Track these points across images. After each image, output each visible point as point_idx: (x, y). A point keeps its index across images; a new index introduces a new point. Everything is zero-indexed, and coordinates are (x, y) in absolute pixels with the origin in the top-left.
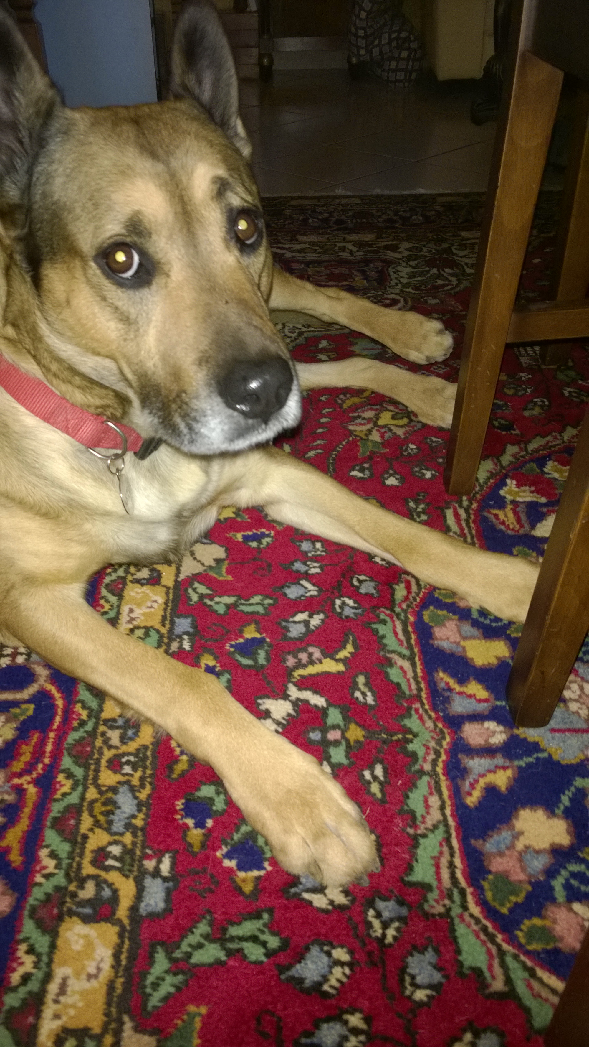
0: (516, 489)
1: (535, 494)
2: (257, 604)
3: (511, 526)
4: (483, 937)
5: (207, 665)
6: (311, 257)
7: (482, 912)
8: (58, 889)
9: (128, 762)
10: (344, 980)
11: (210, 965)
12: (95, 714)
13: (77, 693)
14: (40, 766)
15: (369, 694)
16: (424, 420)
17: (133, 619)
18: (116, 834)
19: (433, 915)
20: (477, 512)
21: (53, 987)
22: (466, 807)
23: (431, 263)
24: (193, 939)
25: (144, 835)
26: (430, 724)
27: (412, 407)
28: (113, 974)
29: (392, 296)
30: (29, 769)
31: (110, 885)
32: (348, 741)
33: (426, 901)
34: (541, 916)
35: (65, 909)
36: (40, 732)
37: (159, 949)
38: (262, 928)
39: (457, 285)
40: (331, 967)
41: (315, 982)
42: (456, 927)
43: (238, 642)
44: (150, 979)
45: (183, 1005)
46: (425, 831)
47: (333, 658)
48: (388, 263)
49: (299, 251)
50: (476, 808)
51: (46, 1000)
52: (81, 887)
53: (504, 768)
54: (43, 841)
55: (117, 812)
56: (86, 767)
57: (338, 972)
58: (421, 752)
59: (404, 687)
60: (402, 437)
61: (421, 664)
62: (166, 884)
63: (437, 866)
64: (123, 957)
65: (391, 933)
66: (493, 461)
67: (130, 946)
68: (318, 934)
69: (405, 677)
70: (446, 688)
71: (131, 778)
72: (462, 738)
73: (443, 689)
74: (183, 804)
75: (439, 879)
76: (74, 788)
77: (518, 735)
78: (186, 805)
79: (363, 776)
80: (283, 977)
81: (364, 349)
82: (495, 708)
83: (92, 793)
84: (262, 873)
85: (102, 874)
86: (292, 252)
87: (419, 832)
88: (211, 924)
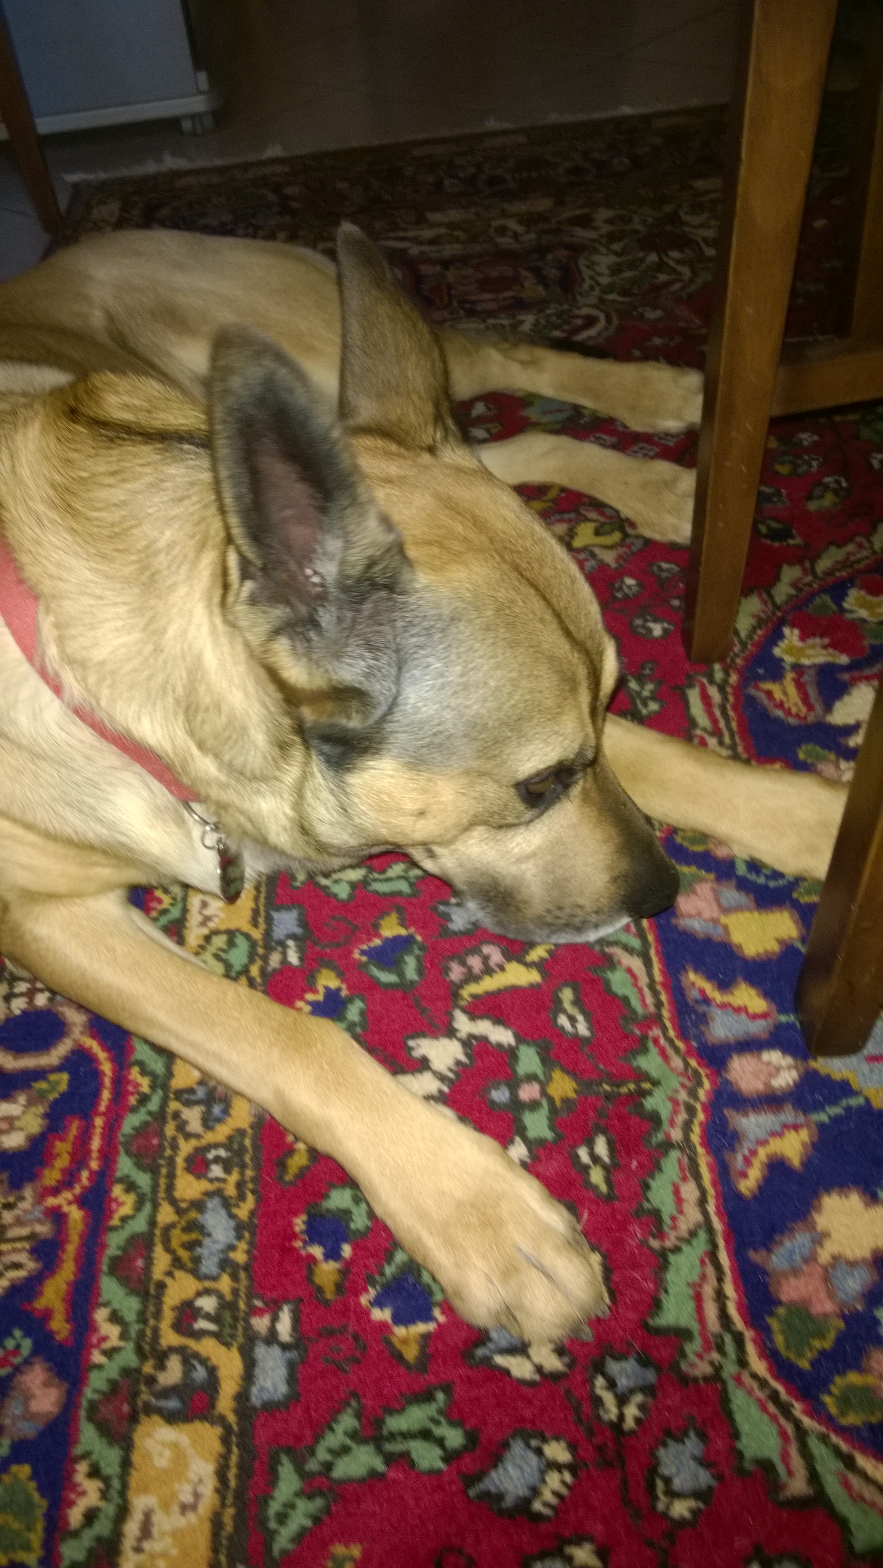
0: (799, 644)
1: (831, 650)
2: (399, 877)
3: (794, 710)
4: (772, 1408)
5: (327, 988)
6: (451, 250)
7: (770, 1370)
8: (126, 1372)
9: (217, 1160)
10: (564, 1491)
11: (362, 1481)
12: (161, 1083)
13: (132, 1049)
14: (85, 1174)
15: (580, 1018)
16: (648, 533)
17: (207, 919)
18: (207, 1277)
19: (696, 1380)
20: (739, 690)
21: (132, 1528)
22: (738, 1196)
23: (647, 243)
24: (335, 1438)
25: (250, 1278)
26: (677, 1062)
27: (626, 512)
28: (218, 1503)
29: (585, 311)
30: (69, 1179)
31: (204, 1362)
32: (551, 1100)
33: (683, 1355)
34: (859, 1368)
35: (140, 1404)
36: (81, 1119)
37: (284, 1459)
38: (435, 1415)
39: (692, 281)
40: (543, 1473)
41: (519, 1498)
42: (731, 1396)
43: (372, 944)
44: (274, 1507)
45: (325, 1544)
46: (677, 1243)
47: (521, 961)
48: (577, 250)
49: (432, 242)
50: (755, 1197)
51: (122, 1548)
52: (161, 1366)
53: (796, 1127)
54: (99, 1295)
55: (207, 1241)
56: (154, 1171)
57: (554, 1480)
58: (665, 1112)
59: (635, 1003)
60: (613, 565)
61: (660, 960)
62: (288, 1355)
63: (698, 1298)
64: (232, 1474)
65: (631, 1412)
66: (760, 596)
67: (241, 1457)
68: (522, 1420)
69: (635, 985)
70: (699, 997)
71: (222, 1185)
72: (728, 1082)
73: (697, 1002)
74: (304, 1223)
75: (701, 1318)
76: (139, 1206)
77: (815, 1073)
78: (309, 1224)
79: (578, 1157)
80: (472, 1493)
81: (545, 413)
82: (779, 1027)
83: (166, 1214)
84: (431, 1327)
85: (191, 1343)
86: (420, 243)
87: (668, 1244)
88: (358, 1416)
